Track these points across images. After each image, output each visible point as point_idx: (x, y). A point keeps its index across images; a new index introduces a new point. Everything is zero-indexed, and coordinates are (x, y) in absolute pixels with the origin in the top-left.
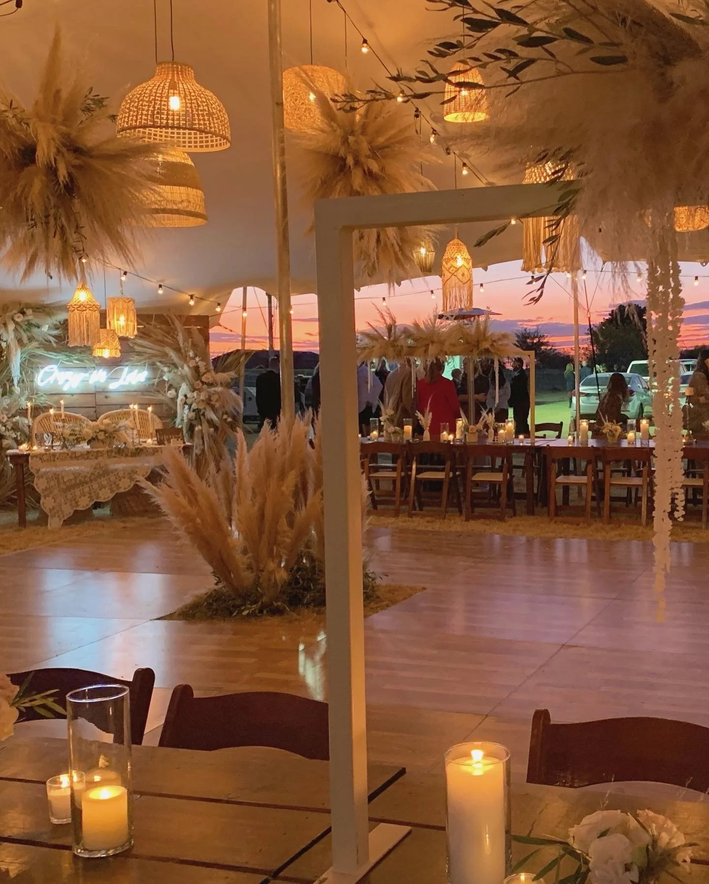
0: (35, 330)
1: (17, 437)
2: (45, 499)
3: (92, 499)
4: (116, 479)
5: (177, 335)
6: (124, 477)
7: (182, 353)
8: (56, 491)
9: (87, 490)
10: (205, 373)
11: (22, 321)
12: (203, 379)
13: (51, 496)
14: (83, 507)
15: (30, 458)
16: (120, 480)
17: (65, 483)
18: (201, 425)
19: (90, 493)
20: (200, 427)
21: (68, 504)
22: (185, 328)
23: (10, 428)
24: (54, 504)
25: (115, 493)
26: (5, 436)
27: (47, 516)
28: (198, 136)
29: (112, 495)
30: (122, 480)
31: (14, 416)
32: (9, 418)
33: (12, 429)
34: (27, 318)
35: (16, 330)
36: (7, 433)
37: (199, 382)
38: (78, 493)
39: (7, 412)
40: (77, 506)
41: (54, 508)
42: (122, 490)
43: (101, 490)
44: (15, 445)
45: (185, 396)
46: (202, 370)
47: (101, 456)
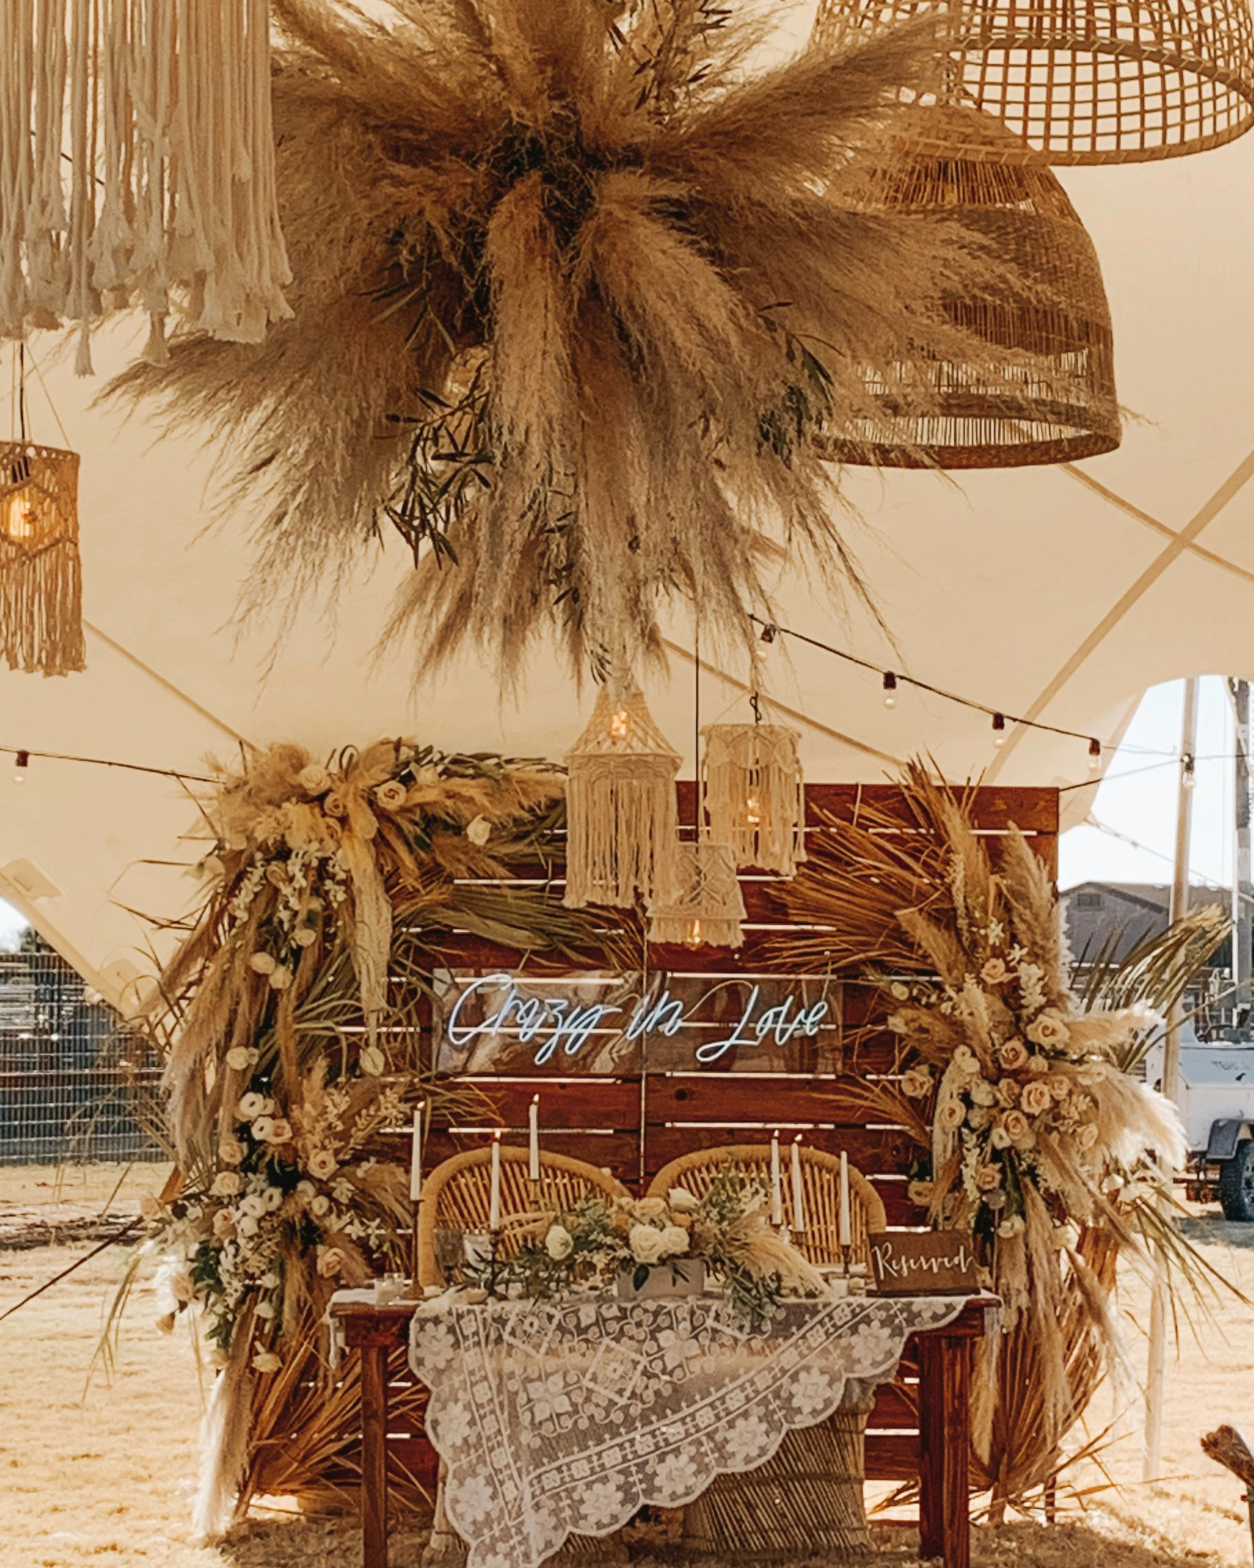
0: (444, 840)
1: (369, 1236)
2: (461, 1484)
3: (629, 1498)
4: (718, 1418)
5: (947, 862)
6: (746, 1415)
7: (958, 934)
8: (503, 1456)
9: (612, 1458)
10: (1040, 1010)
11: (403, 810)
12: (1034, 1033)
13: (484, 1471)
14: (599, 1525)
15: (413, 1325)
16: (731, 1425)
17: (536, 1426)
18: (1023, 1215)
19: (625, 1472)
20: (1017, 1222)
21: (544, 1512)
22: (979, 837)
23: (344, 1200)
24: (489, 1506)
25: (713, 1475)
26: (326, 1231)
27: (467, 1548)
28: (1106, 72)
29: (702, 1484)
30: (740, 1423)
31: (358, 1158)
32: (342, 1164)
33: (353, 1204)
34: (419, 797)
35: (380, 842)
36: (334, 1223)
37: (1016, 1044)
38: (581, 1469)
39: (338, 1144)
40: (577, 1518)
41: (488, 1521)
42: (737, 1467)
43: (662, 1459)
44: (360, 1268)
45: (966, 1098)
46: (1033, 998)
47: (670, 1327)
